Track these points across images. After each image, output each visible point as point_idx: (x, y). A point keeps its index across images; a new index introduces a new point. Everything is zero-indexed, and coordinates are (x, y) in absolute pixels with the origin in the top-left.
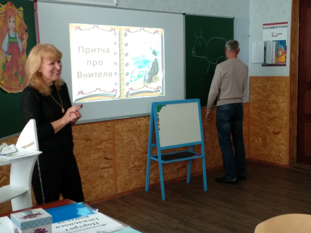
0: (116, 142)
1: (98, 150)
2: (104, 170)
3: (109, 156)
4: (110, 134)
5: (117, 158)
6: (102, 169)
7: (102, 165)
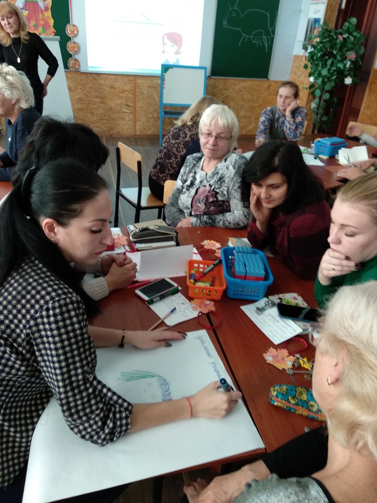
0: (137, 94)
1: (121, 97)
2: (125, 114)
3: (130, 104)
4: (131, 87)
5: (138, 107)
6: (124, 112)
7: (124, 110)
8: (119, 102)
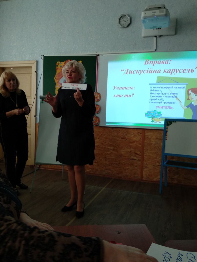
0: (145, 144)
6: (132, 159)
7: (133, 157)
8: (129, 150)
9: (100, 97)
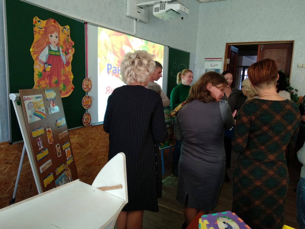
9: (91, 85)
